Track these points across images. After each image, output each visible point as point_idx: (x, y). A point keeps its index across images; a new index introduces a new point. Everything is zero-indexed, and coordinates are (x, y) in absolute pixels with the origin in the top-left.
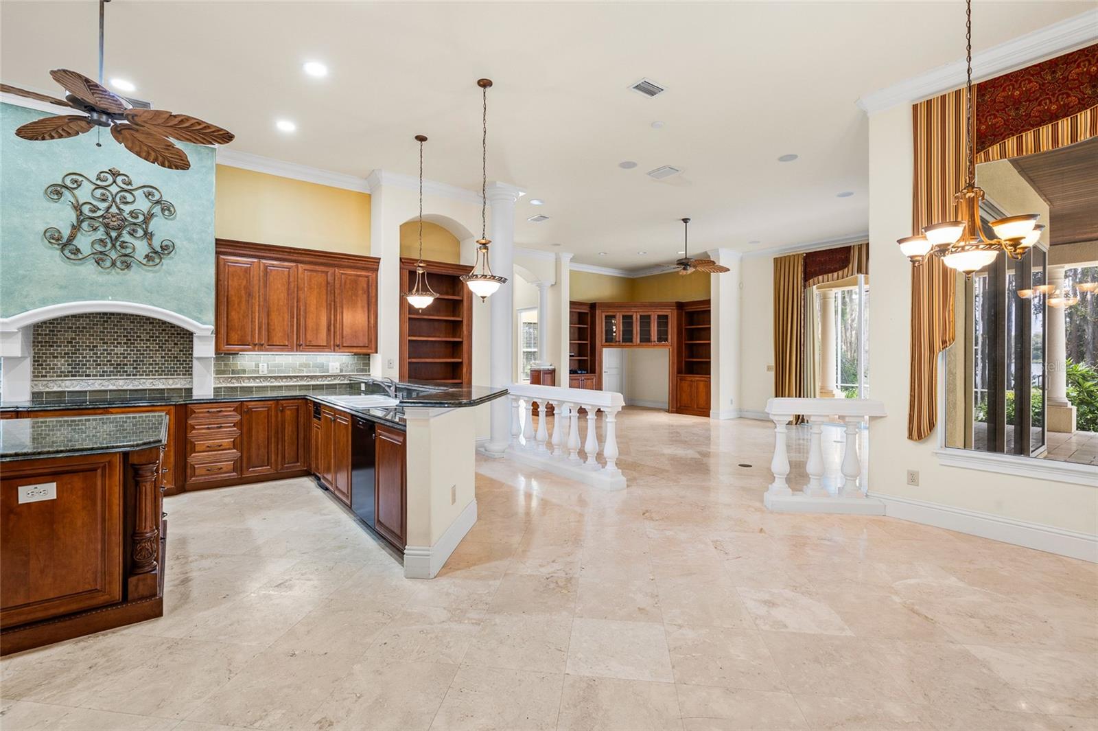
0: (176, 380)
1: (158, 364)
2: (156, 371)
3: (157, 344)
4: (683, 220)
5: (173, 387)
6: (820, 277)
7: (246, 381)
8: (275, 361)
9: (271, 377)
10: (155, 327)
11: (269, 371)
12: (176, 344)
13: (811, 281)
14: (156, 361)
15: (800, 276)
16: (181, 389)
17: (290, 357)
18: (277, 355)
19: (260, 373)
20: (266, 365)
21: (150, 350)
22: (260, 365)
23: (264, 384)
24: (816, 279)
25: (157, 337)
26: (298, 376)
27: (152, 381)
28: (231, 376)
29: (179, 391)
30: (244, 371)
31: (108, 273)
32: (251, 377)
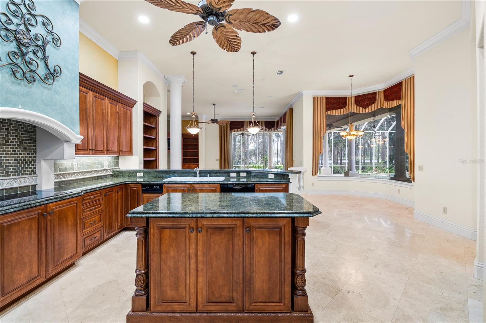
0: (26, 179)
1: (12, 166)
2: (11, 172)
3: (11, 148)
4: (213, 104)
5: (25, 185)
6: (235, 130)
7: (68, 176)
8: (81, 161)
9: (80, 173)
10: (10, 133)
11: (79, 168)
12: (25, 148)
13: (232, 131)
14: (10, 163)
15: (229, 128)
16: (29, 186)
17: (88, 158)
18: (81, 157)
19: (74, 170)
20: (76, 164)
21: (6, 154)
22: (74, 164)
23: (77, 178)
24: (234, 130)
25: (11, 142)
26: (92, 171)
27: (9, 181)
28: (59, 173)
29: (27, 188)
30: (66, 169)
31: (19, 84)
32: (70, 173)
